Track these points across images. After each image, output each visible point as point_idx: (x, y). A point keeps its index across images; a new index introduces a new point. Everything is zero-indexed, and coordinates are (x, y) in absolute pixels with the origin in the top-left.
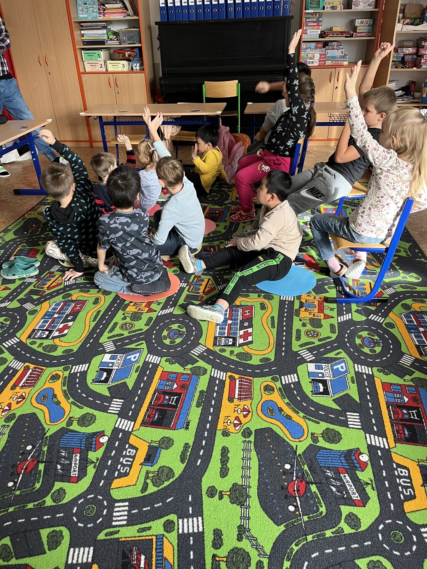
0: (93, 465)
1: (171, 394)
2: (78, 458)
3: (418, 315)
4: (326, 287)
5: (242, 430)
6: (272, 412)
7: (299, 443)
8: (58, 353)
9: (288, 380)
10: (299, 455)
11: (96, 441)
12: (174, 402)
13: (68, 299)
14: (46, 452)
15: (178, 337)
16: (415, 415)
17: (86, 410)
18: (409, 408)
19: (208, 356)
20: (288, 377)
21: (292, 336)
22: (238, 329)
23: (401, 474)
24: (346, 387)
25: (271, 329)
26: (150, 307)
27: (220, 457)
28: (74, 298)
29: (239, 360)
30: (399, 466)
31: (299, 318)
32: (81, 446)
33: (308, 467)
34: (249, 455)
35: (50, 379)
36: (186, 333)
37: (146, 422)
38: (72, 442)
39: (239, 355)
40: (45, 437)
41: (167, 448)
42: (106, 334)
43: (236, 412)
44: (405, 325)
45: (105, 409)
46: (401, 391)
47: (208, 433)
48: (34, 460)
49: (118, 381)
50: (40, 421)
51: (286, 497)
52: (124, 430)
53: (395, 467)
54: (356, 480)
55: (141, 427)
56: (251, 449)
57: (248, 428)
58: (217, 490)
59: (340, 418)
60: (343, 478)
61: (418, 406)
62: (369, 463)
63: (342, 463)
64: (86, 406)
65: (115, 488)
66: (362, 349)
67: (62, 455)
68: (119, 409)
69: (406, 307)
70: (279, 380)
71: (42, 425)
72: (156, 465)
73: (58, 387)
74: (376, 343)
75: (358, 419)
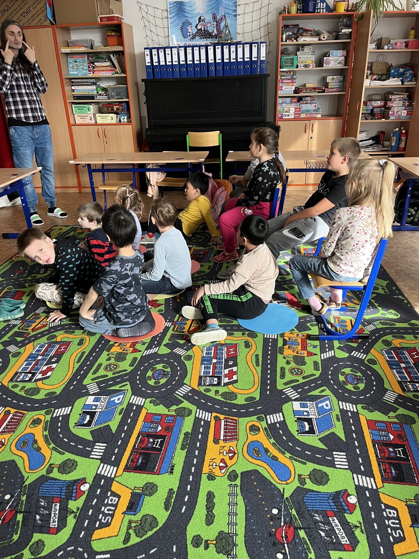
0: (73, 515)
1: (155, 436)
2: (58, 507)
3: (398, 350)
4: (308, 324)
5: (228, 473)
6: (258, 452)
7: (286, 485)
8: (41, 396)
9: (274, 419)
10: (287, 498)
11: (76, 489)
12: (158, 444)
13: (53, 340)
14: (24, 502)
15: (162, 377)
16: (401, 453)
17: (68, 456)
18: (395, 446)
19: (192, 396)
20: (273, 416)
21: (276, 375)
22: (223, 368)
23: (389, 515)
24: (332, 426)
25: (256, 367)
26: (135, 347)
27: (206, 503)
28: (59, 339)
29: (224, 400)
30: (387, 506)
31: (283, 356)
32: (61, 495)
33: (296, 511)
34: (235, 500)
35: (31, 424)
36: (170, 373)
37: (129, 467)
38: (52, 491)
39: (224, 395)
40: (24, 485)
41: (151, 495)
42: (90, 376)
43: (222, 454)
44: (387, 361)
45: (87, 455)
46: (386, 428)
47: (193, 477)
48: (12, 510)
49: (101, 424)
50: (19, 468)
51: (274, 544)
52: (106, 476)
53: (383, 508)
54: (344, 524)
55: (124, 472)
56: (238, 493)
57: (234, 471)
58: (202, 539)
59: (327, 458)
60: (332, 522)
61: (404, 443)
62: (357, 505)
63: (331, 506)
64: (68, 452)
65: (96, 540)
66: (346, 386)
67: (41, 505)
68: (102, 454)
69: (387, 343)
70: (265, 419)
71: (21, 473)
72: (139, 514)
73: (39, 432)
74: (359, 380)
75: (345, 458)
